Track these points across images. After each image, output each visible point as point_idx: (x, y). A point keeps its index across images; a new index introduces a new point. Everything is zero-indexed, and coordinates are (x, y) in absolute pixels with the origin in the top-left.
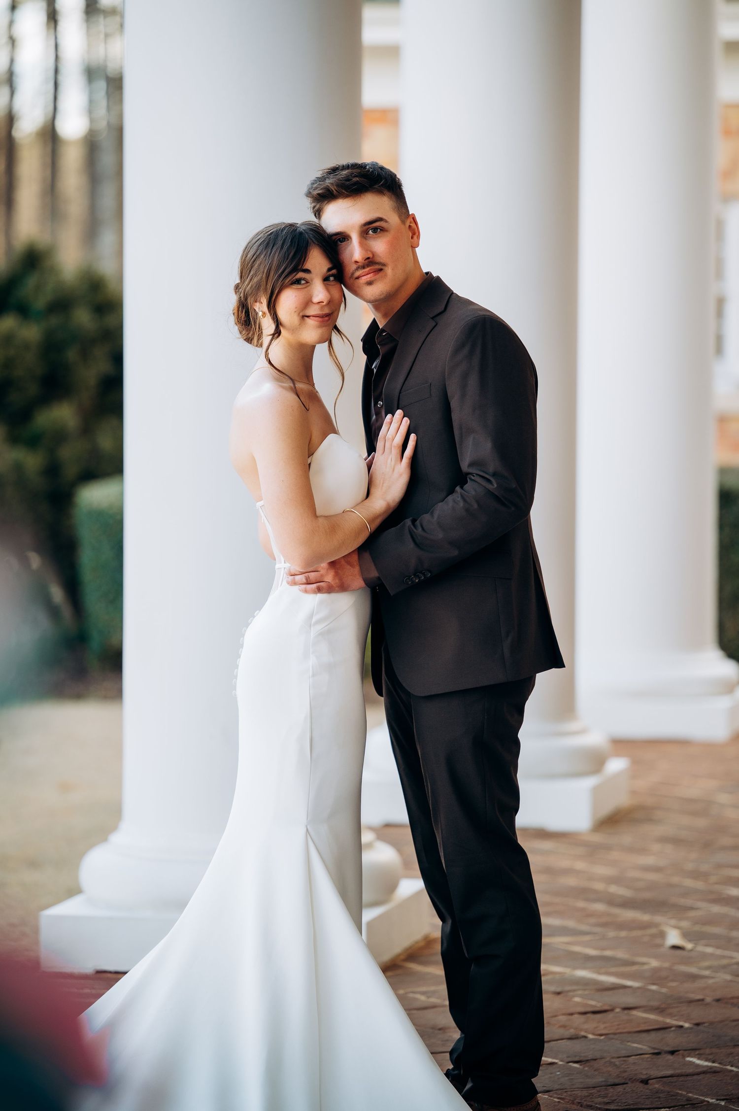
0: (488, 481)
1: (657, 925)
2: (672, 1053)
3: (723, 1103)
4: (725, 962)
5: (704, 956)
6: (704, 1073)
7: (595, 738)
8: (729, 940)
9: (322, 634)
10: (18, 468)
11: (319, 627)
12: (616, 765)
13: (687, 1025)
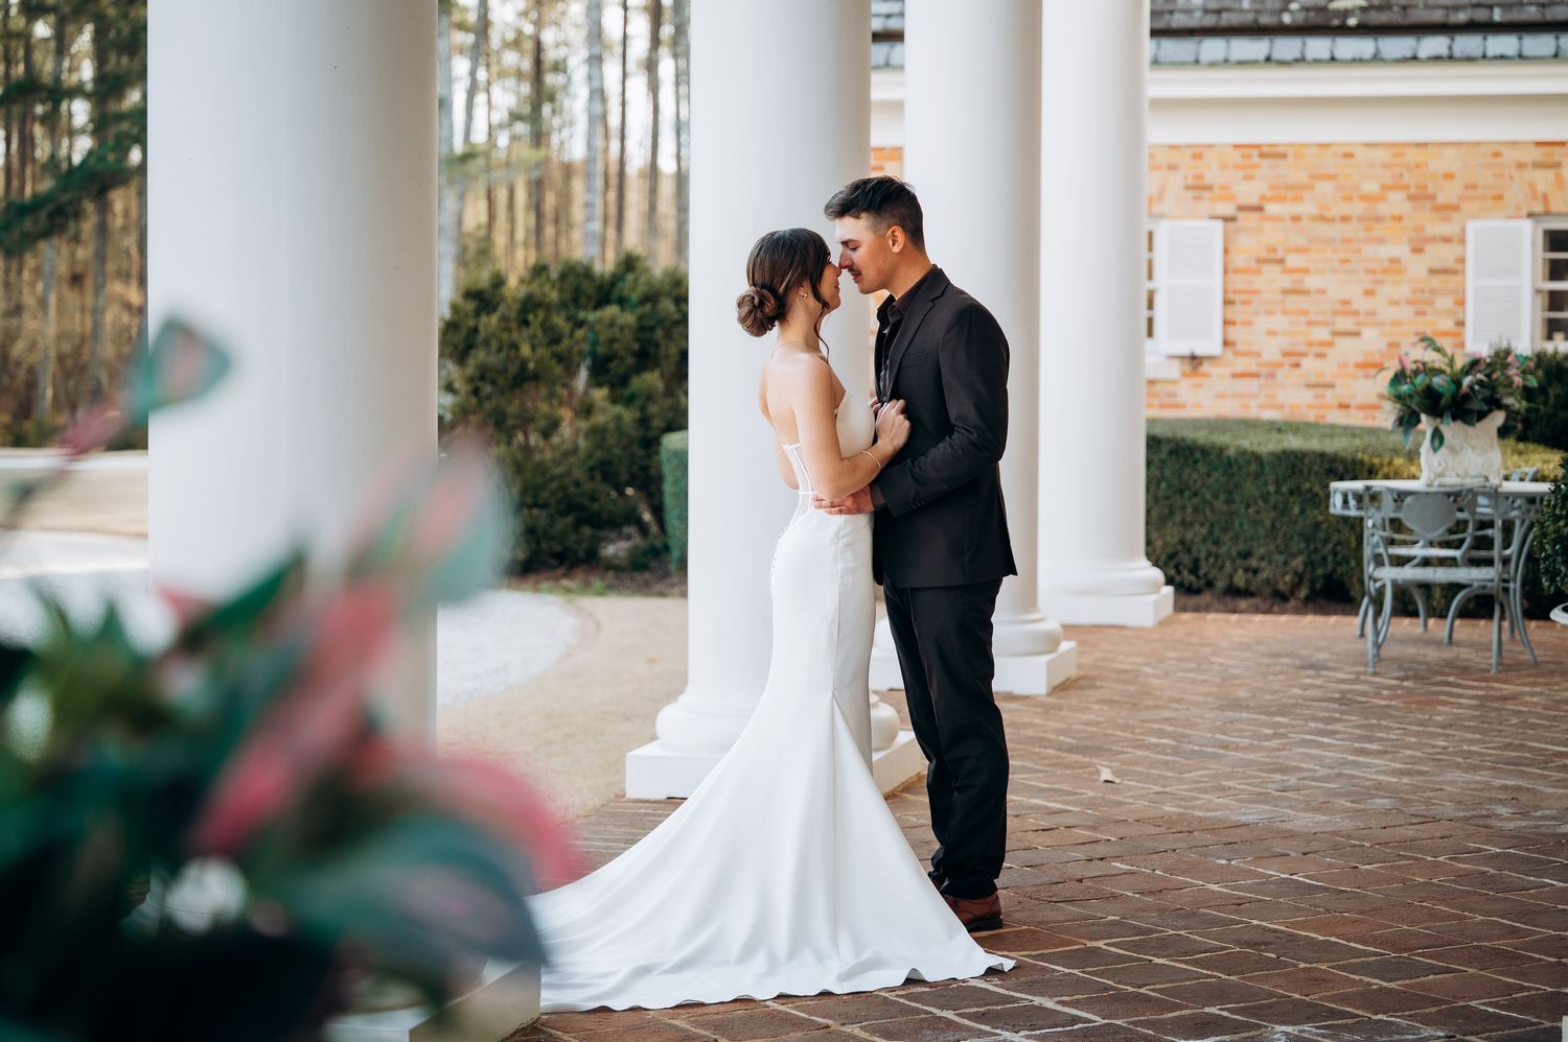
0: (971, 433)
1: (1094, 765)
2: (1102, 859)
3: (1137, 896)
4: (1144, 792)
5: (1129, 788)
6: (1125, 873)
7: (1051, 625)
8: (1148, 776)
9: (847, 545)
10: (618, 418)
11: (845, 540)
12: (1066, 646)
13: (1113, 839)
